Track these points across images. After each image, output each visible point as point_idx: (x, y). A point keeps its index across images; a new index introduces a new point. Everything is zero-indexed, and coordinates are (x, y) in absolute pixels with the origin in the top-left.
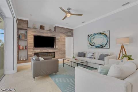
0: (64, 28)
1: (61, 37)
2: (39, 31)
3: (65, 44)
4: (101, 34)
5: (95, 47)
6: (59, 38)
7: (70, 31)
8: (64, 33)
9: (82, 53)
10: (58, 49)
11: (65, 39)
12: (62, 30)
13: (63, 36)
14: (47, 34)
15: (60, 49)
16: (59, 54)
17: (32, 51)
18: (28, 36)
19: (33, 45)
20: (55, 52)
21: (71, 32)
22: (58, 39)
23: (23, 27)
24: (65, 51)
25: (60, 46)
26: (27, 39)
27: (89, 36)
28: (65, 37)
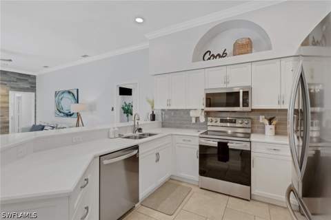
3: (8, 108)
4: (69, 92)
5: (63, 114)
7: (27, 80)
8: (5, 83)
9: (40, 125)
11: (8, 95)
21: (30, 80)
24: (8, 122)
27: (56, 94)
28: (8, 92)
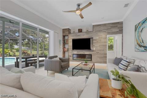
0: (105, 25)
1: (101, 37)
2: (77, 35)
3: (106, 45)
5: (144, 49)
6: (98, 38)
7: (117, 26)
8: (105, 31)
10: (95, 51)
12: (102, 28)
13: (103, 35)
14: (83, 36)
15: (98, 51)
16: (97, 57)
17: (71, 53)
18: (69, 40)
19: (72, 47)
20: (91, 55)
21: (119, 26)
22: (95, 40)
23: (66, 34)
24: (106, 54)
25: (99, 48)
26: (68, 42)
